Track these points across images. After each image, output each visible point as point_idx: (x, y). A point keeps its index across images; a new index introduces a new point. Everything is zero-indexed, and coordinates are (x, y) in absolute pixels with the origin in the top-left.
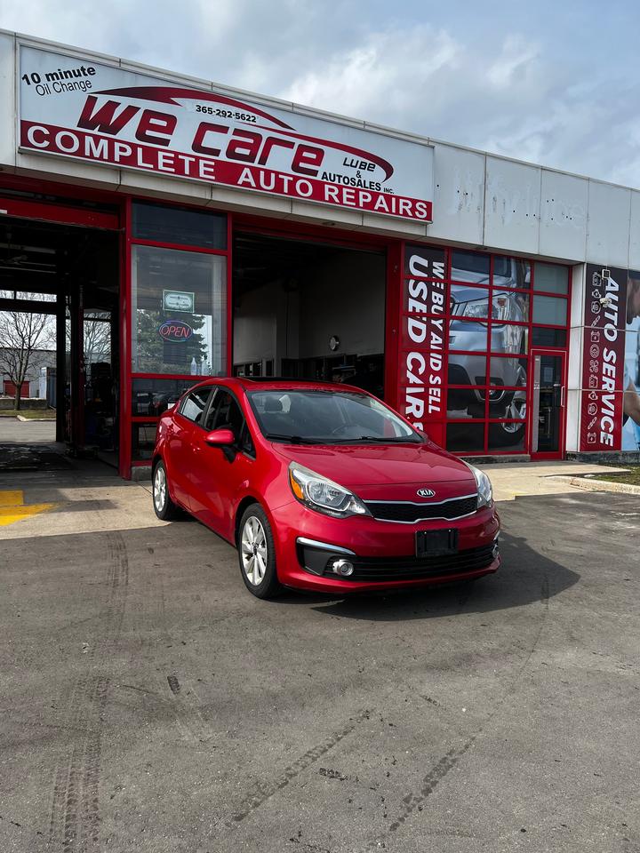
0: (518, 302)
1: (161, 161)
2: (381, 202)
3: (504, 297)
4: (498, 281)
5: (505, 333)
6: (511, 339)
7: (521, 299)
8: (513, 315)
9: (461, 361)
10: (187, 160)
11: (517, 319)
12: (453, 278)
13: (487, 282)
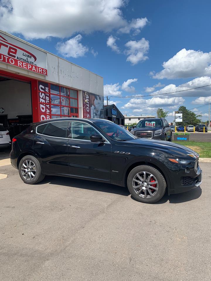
0: (67, 101)
2: (34, 68)
3: (63, 99)
4: (62, 94)
5: (64, 109)
6: (66, 111)
7: (67, 99)
11: (67, 105)
12: (51, 92)
13: (59, 94)
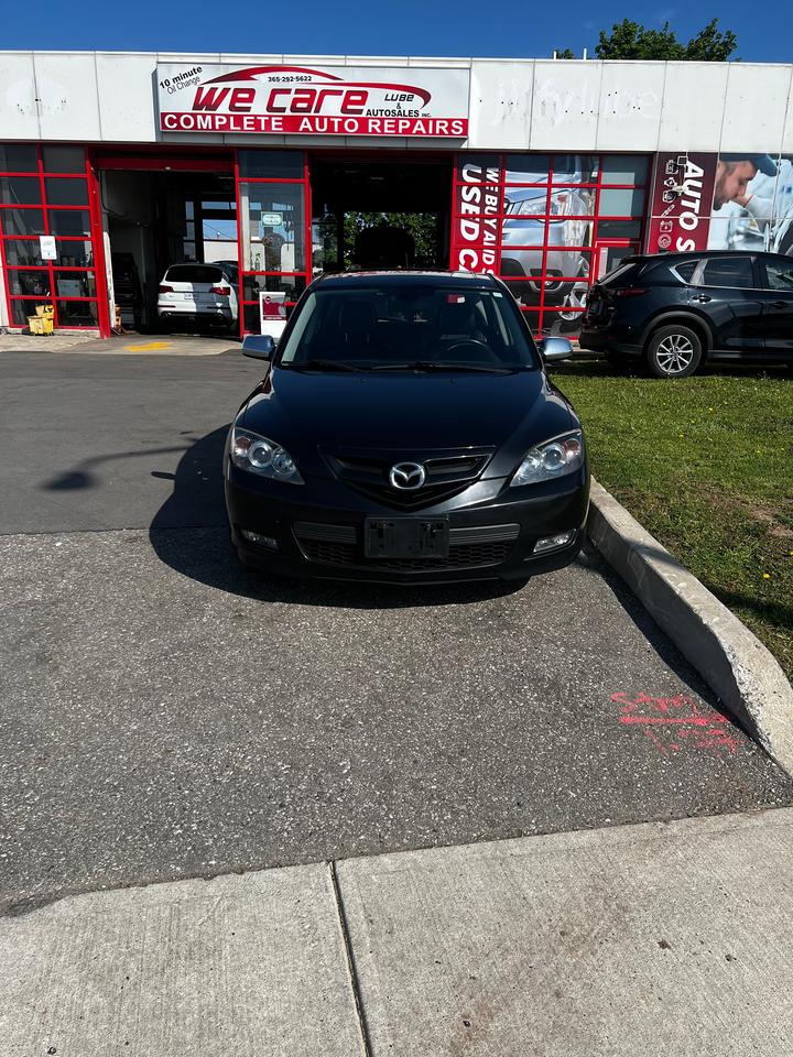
0: (583, 198)
1: (246, 123)
5: (565, 227)
6: (573, 233)
8: (576, 210)
9: (516, 255)
10: (263, 119)
11: (580, 214)
12: (507, 181)
13: (546, 181)
